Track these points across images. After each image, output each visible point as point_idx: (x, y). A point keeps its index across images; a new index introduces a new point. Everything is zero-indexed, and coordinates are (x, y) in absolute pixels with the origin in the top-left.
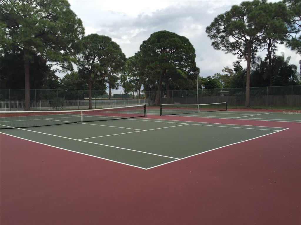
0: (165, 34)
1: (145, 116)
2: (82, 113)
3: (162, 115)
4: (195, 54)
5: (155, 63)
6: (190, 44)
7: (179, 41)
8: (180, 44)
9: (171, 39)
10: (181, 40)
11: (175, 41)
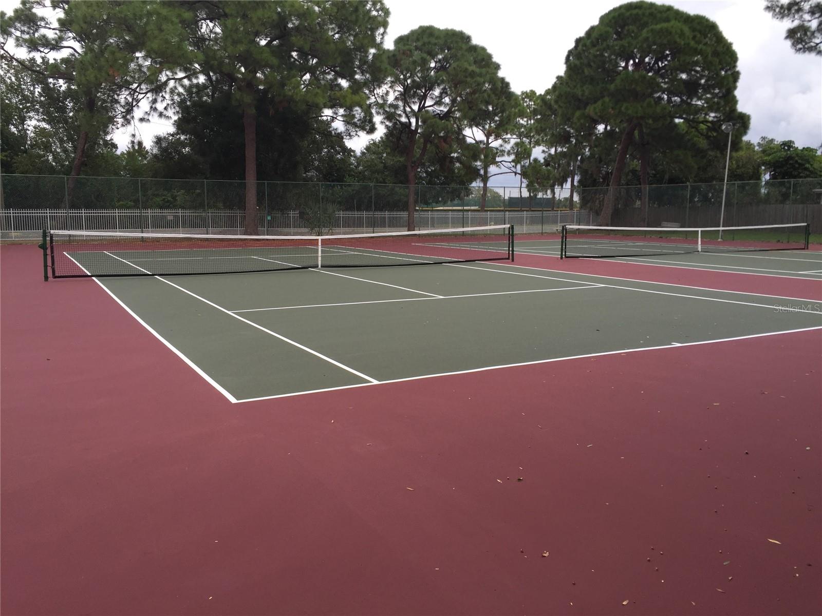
0: (640, 12)
1: (510, 257)
2: (320, 244)
3: (566, 257)
4: (738, 69)
5: (600, 103)
6: (719, 39)
7: (682, 30)
8: (684, 40)
9: (659, 26)
10: (690, 28)
11: (668, 32)
